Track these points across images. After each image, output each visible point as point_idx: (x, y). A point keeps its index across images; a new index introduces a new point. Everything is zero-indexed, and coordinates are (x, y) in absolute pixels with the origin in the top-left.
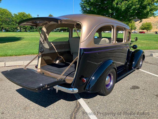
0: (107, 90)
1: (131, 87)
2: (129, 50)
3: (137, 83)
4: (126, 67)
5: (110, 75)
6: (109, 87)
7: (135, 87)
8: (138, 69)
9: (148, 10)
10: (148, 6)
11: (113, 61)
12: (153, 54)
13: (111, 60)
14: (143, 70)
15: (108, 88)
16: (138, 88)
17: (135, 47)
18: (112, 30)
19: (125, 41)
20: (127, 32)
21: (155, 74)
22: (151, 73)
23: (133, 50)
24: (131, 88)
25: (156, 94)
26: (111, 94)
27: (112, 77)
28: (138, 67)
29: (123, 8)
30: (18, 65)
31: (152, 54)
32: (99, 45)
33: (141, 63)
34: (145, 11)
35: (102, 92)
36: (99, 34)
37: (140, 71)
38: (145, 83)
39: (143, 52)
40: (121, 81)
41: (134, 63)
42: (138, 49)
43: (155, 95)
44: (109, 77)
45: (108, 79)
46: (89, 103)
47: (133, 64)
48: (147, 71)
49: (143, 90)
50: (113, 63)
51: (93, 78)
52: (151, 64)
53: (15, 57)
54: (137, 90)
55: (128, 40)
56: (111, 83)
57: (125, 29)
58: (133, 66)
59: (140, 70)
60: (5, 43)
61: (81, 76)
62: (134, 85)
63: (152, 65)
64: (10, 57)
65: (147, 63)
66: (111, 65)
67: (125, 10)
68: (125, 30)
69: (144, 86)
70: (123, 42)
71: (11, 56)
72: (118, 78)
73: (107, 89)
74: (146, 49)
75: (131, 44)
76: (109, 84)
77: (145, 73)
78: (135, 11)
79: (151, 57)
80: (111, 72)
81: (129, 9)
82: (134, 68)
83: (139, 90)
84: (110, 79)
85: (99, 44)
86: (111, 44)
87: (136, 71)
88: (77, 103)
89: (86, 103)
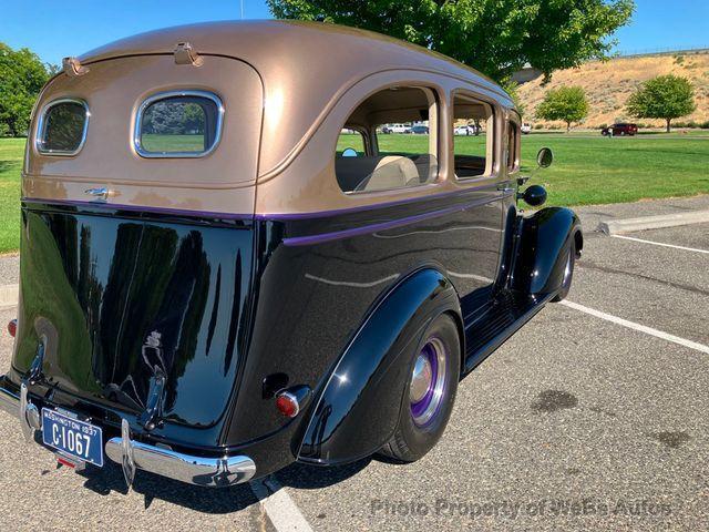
0: (418, 434)
1: (534, 397)
2: (512, 211)
3: (563, 374)
5: (429, 352)
6: (429, 414)
7: (554, 401)
8: (556, 300)
9: (578, 27)
11: (441, 276)
12: (609, 223)
13: (433, 272)
14: (578, 302)
15: (423, 416)
16: (567, 400)
17: (534, 196)
19: (497, 168)
20: (503, 120)
21: (634, 320)
22: (616, 314)
24: (534, 406)
25: (658, 430)
26: (438, 448)
27: (442, 359)
28: (552, 290)
31: (606, 226)
32: (367, 196)
33: (567, 272)
34: (564, 34)
35: (396, 450)
36: (363, 134)
37: (564, 308)
38: (598, 369)
39: (575, 219)
40: (481, 366)
41: (536, 273)
42: (547, 204)
43: (654, 436)
44: (424, 361)
45: (420, 370)
46: (322, 516)
47: (535, 280)
48: (597, 308)
49: (594, 409)
50: (442, 283)
51: (343, 379)
52: (607, 270)
54: (567, 413)
55: (510, 162)
56: (439, 392)
57: (492, 106)
58: (535, 289)
59: (564, 302)
61: (268, 377)
62: (549, 384)
63: (611, 276)
65: (591, 265)
66: (433, 296)
67: (475, 27)
68: (494, 113)
69: (596, 391)
70: (488, 172)
72: (473, 354)
73: (420, 427)
75: (520, 182)
76: (430, 395)
77: (587, 316)
78: (520, 33)
80: (436, 335)
81: (493, 22)
82: (542, 296)
83: (576, 410)
84: (428, 368)
85: (367, 189)
86: (429, 189)
87: (548, 309)
88: (257, 525)
89: (307, 519)
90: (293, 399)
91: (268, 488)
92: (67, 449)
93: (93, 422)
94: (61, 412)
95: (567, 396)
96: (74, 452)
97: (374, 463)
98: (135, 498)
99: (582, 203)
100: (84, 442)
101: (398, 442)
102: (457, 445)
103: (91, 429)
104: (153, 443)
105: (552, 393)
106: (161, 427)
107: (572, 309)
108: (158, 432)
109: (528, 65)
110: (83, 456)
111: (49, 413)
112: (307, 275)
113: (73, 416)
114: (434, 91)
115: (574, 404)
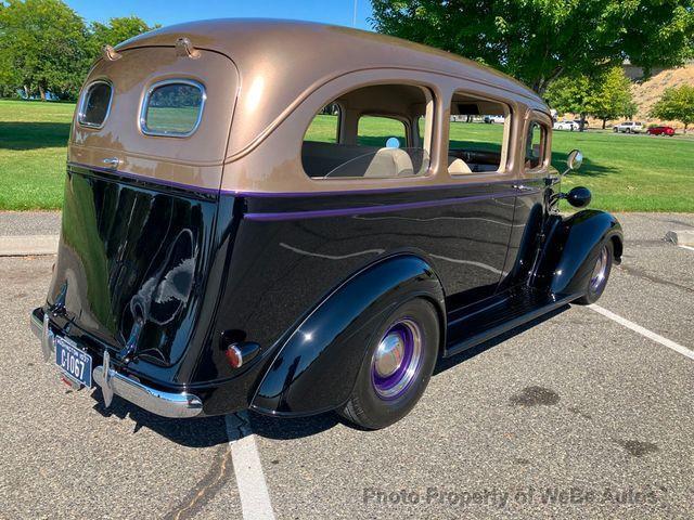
1: (518, 391)
3: (557, 373)
4: (518, 290)
7: (538, 396)
8: (582, 302)
9: (680, 25)
10: (680, 9)
12: (677, 232)
14: (607, 308)
15: (390, 391)
16: (549, 397)
17: (578, 197)
18: (430, 107)
19: (511, 167)
20: (522, 120)
21: (658, 332)
22: (643, 324)
23: (566, 211)
24: (513, 399)
25: (630, 437)
26: (403, 422)
27: (417, 340)
29: (560, 13)
30: (32, 252)
31: (675, 235)
33: (601, 276)
34: (665, 32)
35: (354, 415)
36: (406, 124)
37: (589, 312)
38: (599, 374)
39: (614, 224)
41: (560, 273)
42: (593, 205)
43: (621, 443)
44: (397, 339)
46: (276, 462)
47: (558, 279)
48: (624, 316)
49: (572, 410)
51: (308, 337)
52: (656, 280)
53: (42, 213)
54: (543, 409)
56: (411, 372)
57: (510, 106)
58: (557, 288)
59: (591, 306)
61: (226, 332)
62: (538, 381)
63: (657, 286)
64: (19, 213)
66: (419, 279)
67: (568, 21)
68: (511, 112)
69: (583, 393)
70: (501, 169)
71: (21, 207)
73: (383, 399)
74: (656, 211)
75: (549, 182)
76: (397, 376)
77: (610, 323)
78: (617, 28)
79: (667, 249)
80: (411, 317)
81: (589, 16)
82: (560, 296)
83: (553, 408)
84: (402, 349)
85: (367, 174)
86: (420, 180)
87: (575, 311)
88: (219, 460)
89: (262, 462)
90: (238, 353)
91: (241, 433)
92: (69, 372)
93: (89, 352)
94: (67, 340)
95: (551, 394)
96: (74, 374)
97: (340, 425)
98: (129, 422)
99: (662, 210)
100: (80, 366)
101: (355, 409)
102: (422, 423)
103: (86, 357)
104: (127, 375)
105: (537, 390)
106: (136, 362)
107: (597, 314)
108: (133, 365)
109: (627, 62)
110: (79, 378)
111: (62, 341)
112: (282, 244)
113: (74, 345)
114: (430, 90)
115: (554, 403)
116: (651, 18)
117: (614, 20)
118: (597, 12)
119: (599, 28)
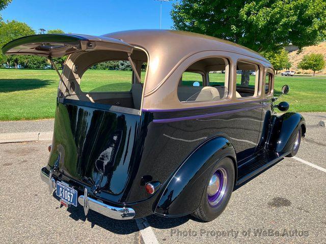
0: (210, 209)
1: (270, 200)
2: (269, 113)
3: (286, 190)
4: (261, 152)
5: (219, 174)
6: (217, 202)
7: (280, 202)
8: (290, 156)
9: (316, 27)
10: (315, 19)
11: (228, 141)
12: (325, 121)
13: (224, 139)
14: (301, 158)
15: (214, 202)
16: (286, 203)
17: (283, 106)
18: (227, 67)
19: (260, 94)
20: (264, 72)
22: (320, 165)
23: (279, 114)
24: (269, 204)
26: (220, 217)
27: (225, 177)
28: (288, 151)
29: (262, 23)
30: (26, 140)
31: (323, 123)
33: (296, 143)
34: (309, 30)
35: (199, 214)
36: (203, 75)
37: (294, 161)
38: (306, 191)
39: (302, 119)
40: (248, 184)
41: (280, 142)
42: (291, 110)
44: (216, 177)
45: (213, 182)
46: (164, 240)
47: (279, 146)
48: (310, 162)
49: (299, 208)
50: (228, 144)
51: (178, 179)
52: (320, 144)
54: (285, 208)
55: (267, 91)
56: (223, 193)
57: (258, 66)
58: (279, 149)
59: (294, 157)
60: (13, 93)
61: (144, 177)
62: (279, 195)
63: (321, 147)
65: (311, 141)
66: (223, 148)
67: (265, 26)
68: (259, 69)
69: (302, 200)
70: (255, 95)
72: (241, 178)
73: (212, 207)
74: (310, 111)
75: (273, 100)
76: (218, 194)
77: (304, 165)
78: (287, 28)
79: (320, 129)
80: (223, 166)
81: (274, 24)
82: (281, 154)
83: (289, 208)
84: (218, 181)
85: (197, 100)
86: (223, 102)
87: (286, 160)
88: (137, 240)
89: (158, 240)
90: (152, 186)
91: (144, 226)
92: (64, 198)
93: (75, 188)
94: (63, 183)
95: (286, 201)
96: (67, 200)
97: (190, 220)
98: (88, 223)
99: (313, 111)
100: (70, 196)
101: (201, 212)
102: (230, 217)
103: (74, 191)
104: (96, 199)
105: (279, 199)
106: (100, 193)
107: (297, 161)
108: (98, 195)
109: (291, 44)
110: (70, 201)
111: (59, 183)
112: (164, 135)
113: (68, 185)
114: (228, 59)
115: (289, 205)
116: (302, 24)
117: (286, 25)
118: (277, 22)
119: (279, 29)
